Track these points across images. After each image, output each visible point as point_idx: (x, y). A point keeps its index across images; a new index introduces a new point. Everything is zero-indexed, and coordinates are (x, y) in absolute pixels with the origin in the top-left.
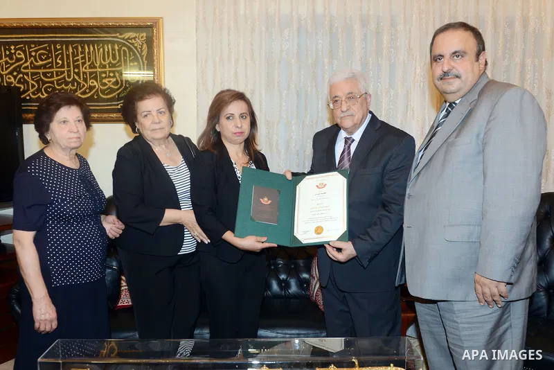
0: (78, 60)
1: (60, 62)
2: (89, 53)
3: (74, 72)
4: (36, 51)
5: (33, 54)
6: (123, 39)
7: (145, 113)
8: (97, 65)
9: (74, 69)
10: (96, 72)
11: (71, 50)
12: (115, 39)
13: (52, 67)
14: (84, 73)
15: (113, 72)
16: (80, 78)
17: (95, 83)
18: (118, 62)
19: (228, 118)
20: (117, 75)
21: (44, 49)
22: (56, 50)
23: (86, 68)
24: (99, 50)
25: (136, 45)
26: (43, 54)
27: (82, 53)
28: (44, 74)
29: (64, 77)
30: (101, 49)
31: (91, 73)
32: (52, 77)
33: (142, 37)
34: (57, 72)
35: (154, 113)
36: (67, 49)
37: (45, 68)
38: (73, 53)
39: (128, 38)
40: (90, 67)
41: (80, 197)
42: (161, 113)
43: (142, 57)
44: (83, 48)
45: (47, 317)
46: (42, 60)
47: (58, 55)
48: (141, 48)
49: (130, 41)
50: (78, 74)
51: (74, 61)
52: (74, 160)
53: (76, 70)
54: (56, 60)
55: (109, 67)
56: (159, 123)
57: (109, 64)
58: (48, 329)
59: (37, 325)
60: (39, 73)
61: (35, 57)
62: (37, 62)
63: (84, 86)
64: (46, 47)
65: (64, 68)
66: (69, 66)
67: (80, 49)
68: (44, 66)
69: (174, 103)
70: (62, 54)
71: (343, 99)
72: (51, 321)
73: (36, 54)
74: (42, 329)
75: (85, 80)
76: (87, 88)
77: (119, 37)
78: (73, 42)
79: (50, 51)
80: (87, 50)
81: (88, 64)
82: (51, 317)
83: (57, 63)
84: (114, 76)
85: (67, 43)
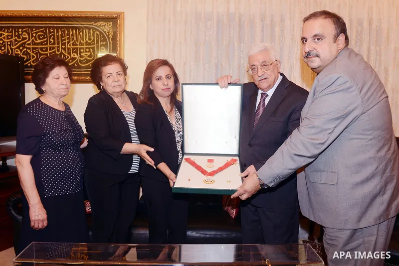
0: (65, 40)
1: (53, 41)
2: (72, 35)
3: (62, 48)
4: (36, 33)
5: (34, 35)
6: (96, 26)
7: (108, 75)
8: (78, 43)
9: (62, 46)
10: (77, 48)
11: (60, 33)
12: (91, 26)
13: (47, 44)
14: (68, 49)
15: (89, 48)
16: (65, 52)
17: (76, 56)
18: (92, 42)
19: (158, 79)
20: (91, 50)
21: (42, 31)
22: (50, 32)
23: (70, 45)
24: (79, 33)
25: (105, 30)
26: (41, 35)
27: (68, 35)
28: (41, 49)
29: (55, 51)
30: (81, 33)
31: (73, 49)
32: (47, 50)
33: (110, 25)
34: (50, 48)
35: (114, 75)
36: (58, 32)
37: (42, 45)
38: (62, 35)
39: (100, 26)
40: (73, 45)
41: (66, 131)
42: (119, 75)
43: (109, 39)
44: (69, 31)
45: (40, 218)
46: (40, 39)
47: (51, 36)
48: (108, 33)
49: (101, 28)
50: (64, 49)
51: (62, 41)
52: (61, 105)
53: (63, 47)
54: (50, 39)
55: (86, 45)
56: (118, 81)
57: (86, 42)
58: (40, 226)
59: (32, 224)
60: (38, 48)
61: (35, 37)
62: (36, 40)
63: (68, 57)
64: (43, 30)
65: (55, 45)
66: (58, 43)
67: (66, 32)
68: (41, 43)
69: (127, 69)
70: (54, 35)
71: (259, 67)
72: (43, 221)
73: (36, 35)
74: (36, 226)
75: (69, 53)
76: (70, 59)
77: (93, 25)
78: (61, 28)
79: (46, 33)
80: (71, 33)
81: (71, 42)
82: (43, 218)
83: (50, 42)
84: (89, 51)
85: (58, 28)
